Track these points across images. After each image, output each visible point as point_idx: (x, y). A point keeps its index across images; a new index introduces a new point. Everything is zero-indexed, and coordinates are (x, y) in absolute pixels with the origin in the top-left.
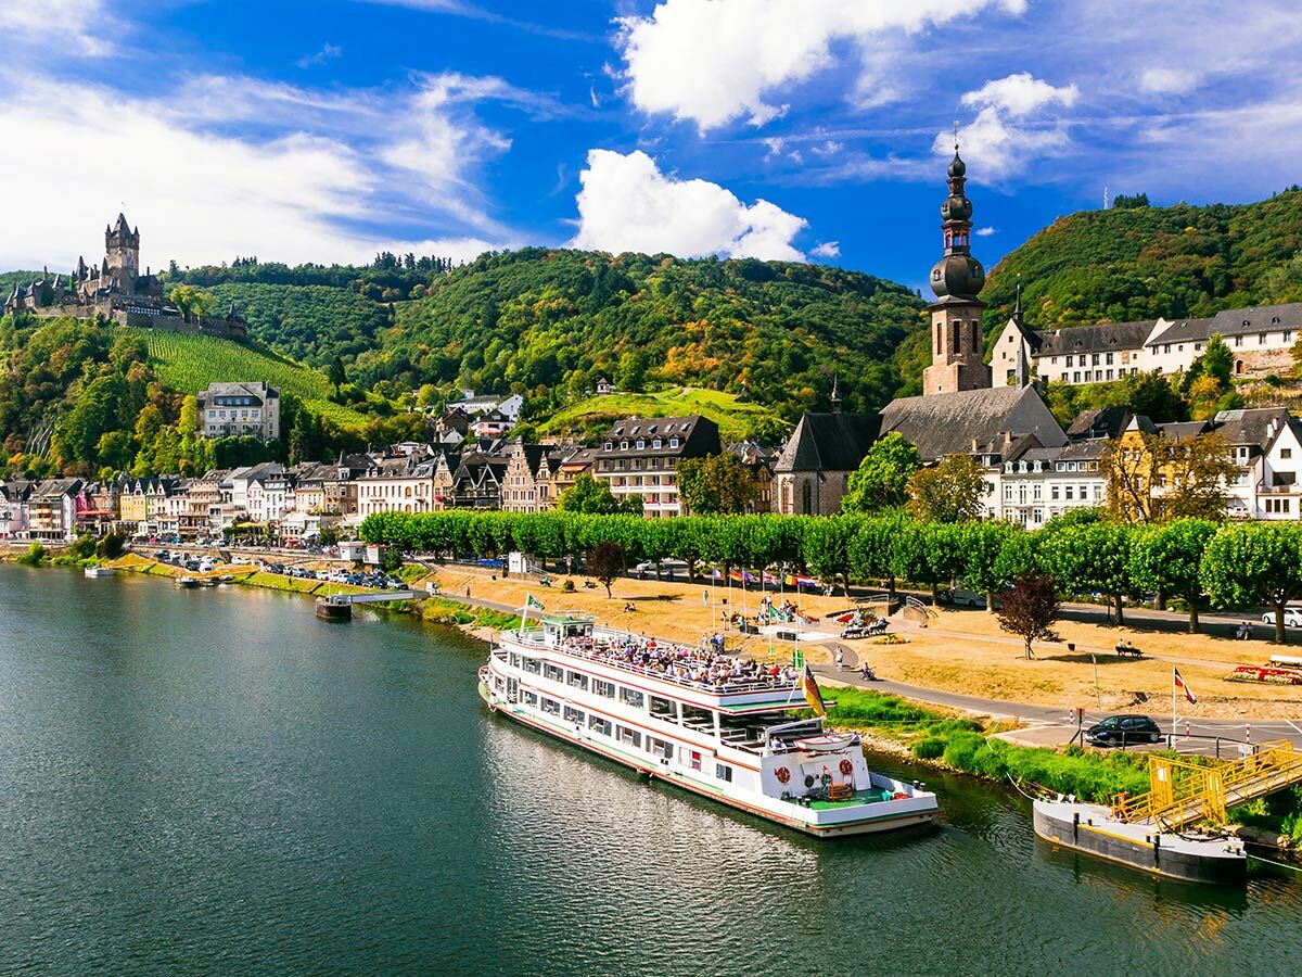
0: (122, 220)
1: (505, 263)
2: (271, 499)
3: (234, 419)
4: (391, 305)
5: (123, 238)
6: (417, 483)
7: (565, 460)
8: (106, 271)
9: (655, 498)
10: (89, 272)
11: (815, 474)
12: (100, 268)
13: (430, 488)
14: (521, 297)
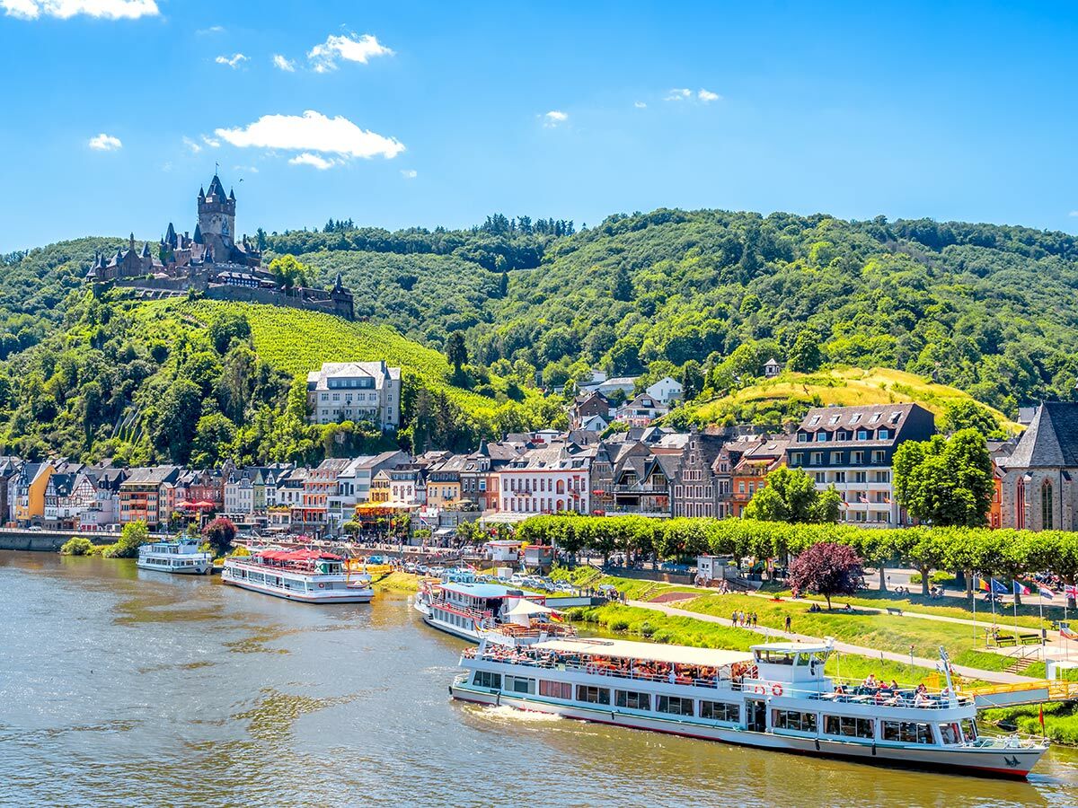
0: (216, 184)
1: (634, 229)
2: (399, 492)
3: (349, 403)
4: (505, 275)
5: (217, 203)
6: (570, 476)
7: (747, 453)
8: (199, 238)
9: (859, 496)
10: (179, 240)
11: (1058, 472)
12: (191, 236)
13: (587, 482)
14: (656, 266)
